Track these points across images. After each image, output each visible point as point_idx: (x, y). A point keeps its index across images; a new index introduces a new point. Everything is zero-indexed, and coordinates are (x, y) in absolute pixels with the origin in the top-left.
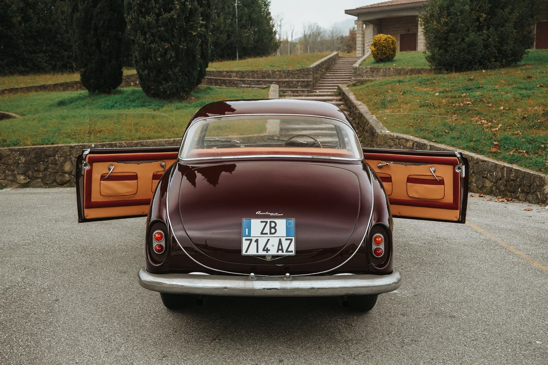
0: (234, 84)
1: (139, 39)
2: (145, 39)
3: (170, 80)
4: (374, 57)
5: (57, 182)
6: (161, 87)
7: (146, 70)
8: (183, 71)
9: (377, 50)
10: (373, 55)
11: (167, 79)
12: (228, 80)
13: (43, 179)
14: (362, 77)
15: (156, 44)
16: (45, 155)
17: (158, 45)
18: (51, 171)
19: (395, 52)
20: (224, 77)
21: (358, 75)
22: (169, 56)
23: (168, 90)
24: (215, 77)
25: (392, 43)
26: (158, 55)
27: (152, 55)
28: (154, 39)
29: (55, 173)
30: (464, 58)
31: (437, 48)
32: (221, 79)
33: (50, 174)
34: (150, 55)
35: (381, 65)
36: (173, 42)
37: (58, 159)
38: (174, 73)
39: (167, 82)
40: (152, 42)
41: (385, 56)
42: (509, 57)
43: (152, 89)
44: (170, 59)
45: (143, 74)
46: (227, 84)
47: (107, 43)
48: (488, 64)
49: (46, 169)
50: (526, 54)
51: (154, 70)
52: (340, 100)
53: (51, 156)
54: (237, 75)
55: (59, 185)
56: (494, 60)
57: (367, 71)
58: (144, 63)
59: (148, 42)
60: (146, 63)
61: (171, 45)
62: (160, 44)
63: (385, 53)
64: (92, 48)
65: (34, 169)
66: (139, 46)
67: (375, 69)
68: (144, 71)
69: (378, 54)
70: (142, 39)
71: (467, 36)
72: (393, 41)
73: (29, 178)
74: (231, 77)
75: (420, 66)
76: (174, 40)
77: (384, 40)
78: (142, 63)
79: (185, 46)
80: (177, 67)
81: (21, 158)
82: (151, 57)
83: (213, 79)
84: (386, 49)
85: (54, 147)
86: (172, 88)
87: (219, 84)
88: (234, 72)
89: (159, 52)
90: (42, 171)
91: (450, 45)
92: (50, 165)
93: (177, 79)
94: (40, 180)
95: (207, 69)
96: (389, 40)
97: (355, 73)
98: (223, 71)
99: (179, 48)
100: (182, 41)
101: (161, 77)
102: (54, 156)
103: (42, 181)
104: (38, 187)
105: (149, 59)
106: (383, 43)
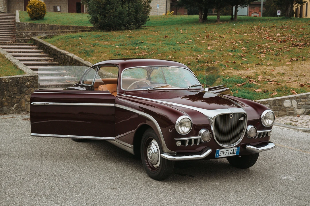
4: (30, 16)
9: (32, 11)
10: (30, 14)
14: (24, 30)
19: (45, 13)
21: (21, 29)
25: (43, 7)
30: (117, 22)
31: (99, 14)
35: (37, 22)
41: (38, 16)
42: (140, 22)
48: (129, 26)
50: (148, 21)
52: (38, 49)
56: (132, 24)
57: (27, 26)
63: (39, 14)
67: (34, 24)
69: (33, 14)
71: (118, 7)
72: (43, 5)
75: (66, 24)
77: (37, 4)
84: (39, 11)
91: (107, 13)
96: (41, 5)
97: (18, 26)
106: (36, 6)
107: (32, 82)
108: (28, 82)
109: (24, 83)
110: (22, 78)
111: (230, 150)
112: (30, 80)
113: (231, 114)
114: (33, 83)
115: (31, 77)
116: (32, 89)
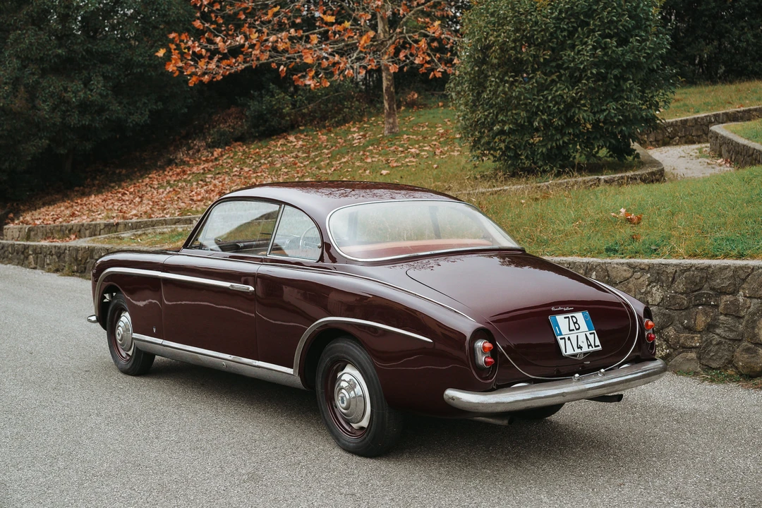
5: (737, 368)
13: (702, 352)
16: (712, 289)
18: (723, 334)
29: (734, 340)
33: (719, 343)
37: (745, 303)
49: (710, 327)
53: (725, 293)
55: (741, 375)
65: (682, 323)
73: (669, 347)
81: (654, 289)
85: (737, 269)
90: (700, 332)
92: (722, 317)
94: (693, 355)
102: (734, 293)
103: (699, 358)
104: (687, 373)
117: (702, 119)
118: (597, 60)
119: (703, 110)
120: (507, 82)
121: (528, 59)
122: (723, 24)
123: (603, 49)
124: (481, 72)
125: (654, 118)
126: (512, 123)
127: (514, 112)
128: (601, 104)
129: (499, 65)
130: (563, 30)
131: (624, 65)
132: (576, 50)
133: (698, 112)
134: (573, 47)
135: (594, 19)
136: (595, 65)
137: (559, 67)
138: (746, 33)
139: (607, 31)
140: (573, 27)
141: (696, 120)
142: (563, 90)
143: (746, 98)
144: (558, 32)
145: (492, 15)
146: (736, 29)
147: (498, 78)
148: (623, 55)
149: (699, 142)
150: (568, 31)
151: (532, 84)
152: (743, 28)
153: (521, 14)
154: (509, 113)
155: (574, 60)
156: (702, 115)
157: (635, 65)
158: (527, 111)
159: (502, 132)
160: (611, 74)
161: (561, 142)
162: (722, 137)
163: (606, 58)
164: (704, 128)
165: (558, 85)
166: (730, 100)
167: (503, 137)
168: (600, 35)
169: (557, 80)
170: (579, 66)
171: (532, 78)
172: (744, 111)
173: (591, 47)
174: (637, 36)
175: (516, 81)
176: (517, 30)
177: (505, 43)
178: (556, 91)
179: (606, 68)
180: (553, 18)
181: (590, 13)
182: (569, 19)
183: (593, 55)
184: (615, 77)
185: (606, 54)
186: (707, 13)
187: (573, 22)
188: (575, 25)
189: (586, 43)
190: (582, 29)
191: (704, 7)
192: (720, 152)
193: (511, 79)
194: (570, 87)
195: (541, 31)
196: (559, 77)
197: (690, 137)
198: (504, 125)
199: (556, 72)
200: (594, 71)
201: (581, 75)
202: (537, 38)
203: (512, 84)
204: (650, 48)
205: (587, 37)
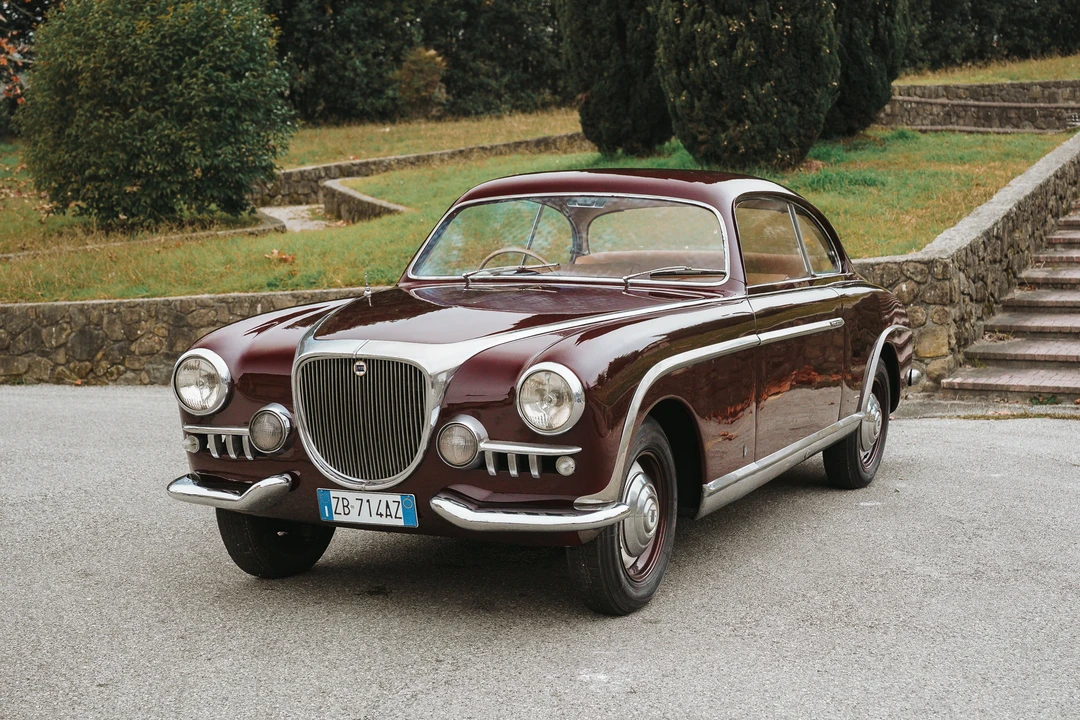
0: (1059, 119)
1: (667, 13)
2: (681, 12)
3: (748, 117)
6: (723, 136)
7: (684, 93)
8: (785, 92)
11: (738, 114)
12: (1040, 108)
15: (707, 22)
17: (713, 26)
20: (1035, 100)
22: (739, 55)
23: (740, 143)
24: (1004, 101)
26: (712, 51)
27: (699, 53)
28: (704, 9)
32: (1019, 108)
34: (694, 53)
36: (755, 14)
38: (757, 98)
39: (740, 122)
40: (697, 19)
43: (703, 143)
44: (744, 61)
45: (678, 102)
46: (1039, 121)
47: (641, 26)
51: (705, 93)
54: (1073, 93)
58: (679, 74)
59: (688, 20)
60: (683, 73)
61: (749, 24)
62: (717, 23)
64: (603, 40)
66: (665, 30)
68: (680, 95)
70: (671, 12)
74: (1056, 101)
76: (758, 9)
78: (674, 74)
79: (785, 24)
80: (768, 80)
82: (696, 59)
83: (994, 107)
86: (753, 137)
87: (1014, 121)
88: (1066, 85)
89: (715, 44)
93: (765, 114)
95: (895, 83)
98: (1033, 84)
99: (770, 29)
100: (779, 12)
101: (724, 109)
105: (692, 64)
107: (919, 283)
108: (905, 281)
109: (890, 285)
110: (884, 269)
111: (375, 498)
112: (913, 277)
113: (361, 359)
114: (923, 287)
115: (918, 265)
116: (916, 311)
117: (310, 172)
118: (209, 96)
119: (309, 161)
120: (101, 116)
121: (127, 91)
122: (322, 44)
123: (216, 83)
124: (62, 103)
125: (271, 166)
126: (110, 167)
127: (110, 153)
128: (215, 146)
129: (89, 97)
130: (167, 58)
131: (240, 103)
132: (184, 84)
133: (303, 163)
134: (179, 79)
135: (203, 48)
136: (208, 101)
137: (164, 101)
138: (351, 58)
139: (218, 63)
140: (179, 55)
141: (302, 173)
142: (169, 130)
143: (361, 148)
144: (162, 61)
145: (77, 33)
146: (340, 53)
147: (88, 110)
148: (238, 92)
149: (307, 203)
150: (174, 61)
151: (132, 120)
152: (349, 51)
153: (117, 37)
154: (104, 154)
155: (182, 94)
156: (309, 167)
157: (251, 105)
158: (127, 153)
159: (94, 178)
160: (225, 112)
161: (169, 191)
162: (340, 193)
163: (218, 94)
164: (313, 184)
165: (164, 123)
166: (341, 149)
167: (97, 184)
168: (211, 67)
169: (162, 117)
170: (189, 102)
171: (132, 114)
172: (361, 164)
173: (202, 81)
174: (252, 70)
175: (113, 116)
176: (111, 55)
177: (95, 69)
178: (163, 130)
179: (218, 106)
180: (156, 44)
181: (198, 41)
182: (175, 46)
183: (205, 91)
184: (231, 117)
185: (219, 89)
186: (299, 27)
187: (178, 50)
188: (181, 53)
189: (195, 76)
190: (190, 59)
191: (295, 19)
192: (339, 212)
193: (107, 114)
194: (178, 127)
195: (141, 58)
196: (165, 114)
197: (295, 196)
198: (98, 169)
199: (159, 108)
200: (208, 109)
201: (191, 113)
202: (137, 67)
203: (107, 119)
204: (267, 85)
205: (197, 68)
